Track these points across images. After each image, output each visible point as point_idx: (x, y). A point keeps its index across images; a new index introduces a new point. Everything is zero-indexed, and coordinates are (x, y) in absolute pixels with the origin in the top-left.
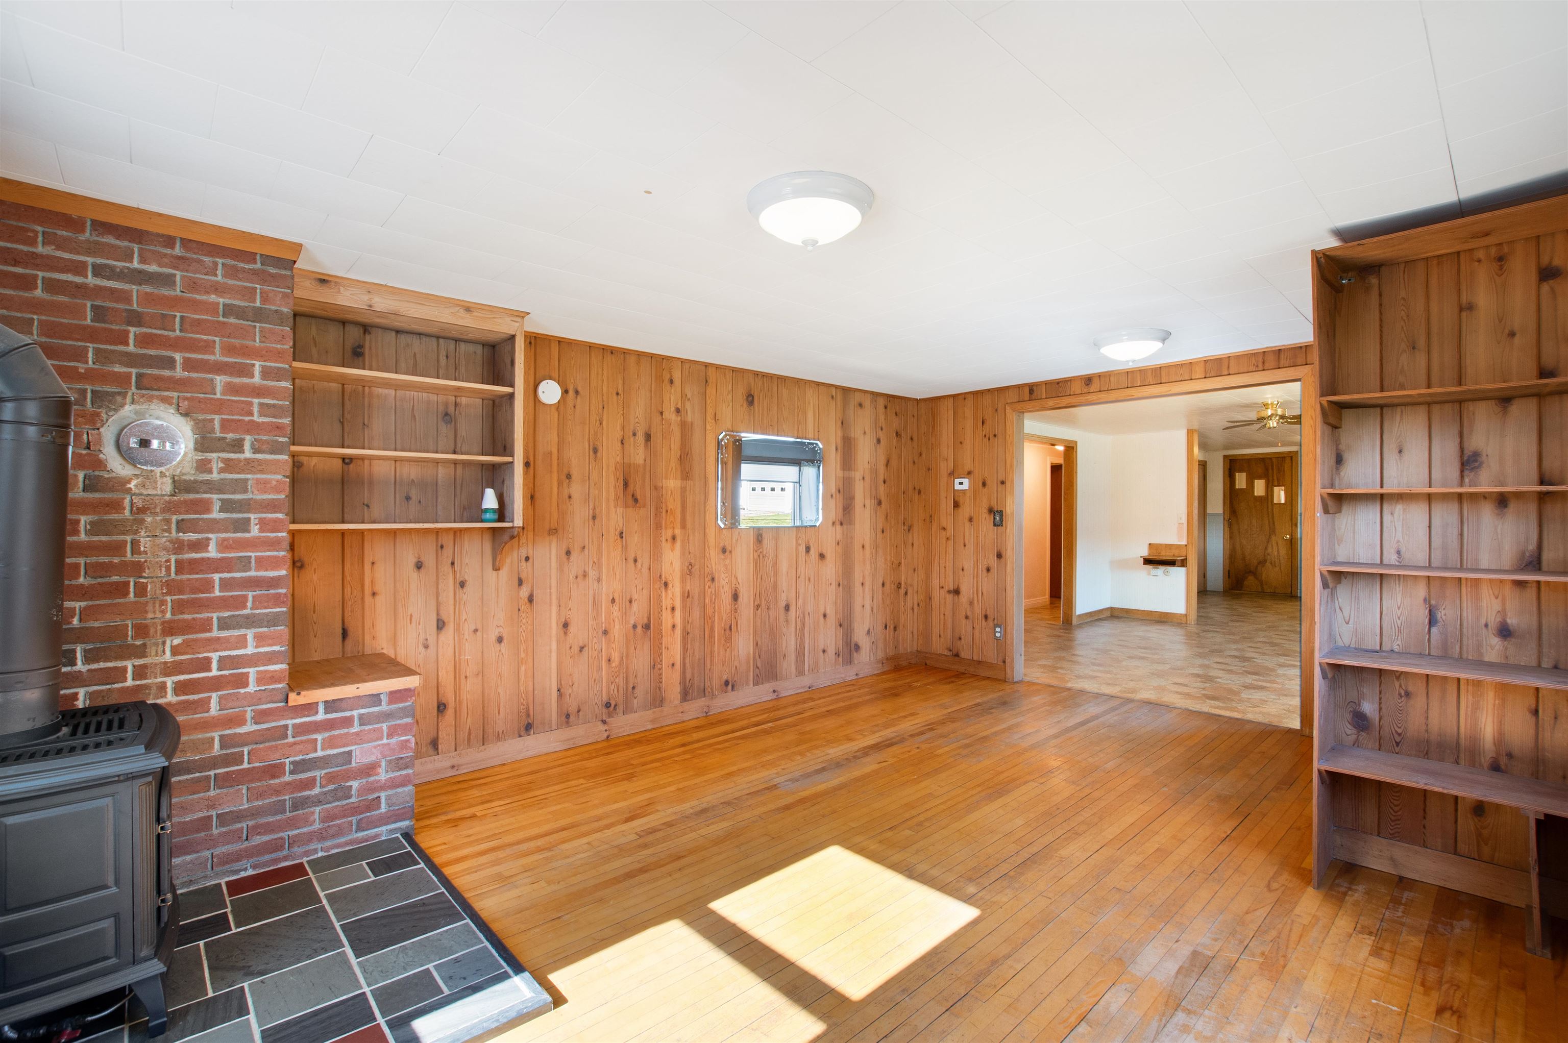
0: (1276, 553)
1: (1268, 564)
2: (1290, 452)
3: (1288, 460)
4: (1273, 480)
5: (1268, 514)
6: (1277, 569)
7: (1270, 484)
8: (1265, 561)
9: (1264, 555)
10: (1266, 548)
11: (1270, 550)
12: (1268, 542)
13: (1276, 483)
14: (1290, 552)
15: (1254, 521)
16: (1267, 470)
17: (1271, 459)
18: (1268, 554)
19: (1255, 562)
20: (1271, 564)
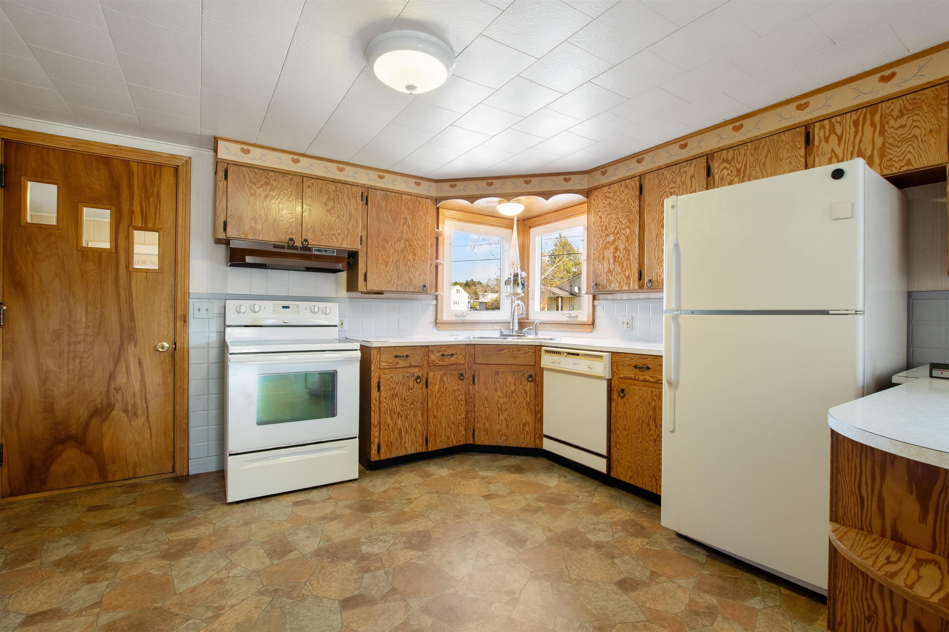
0: (137, 386)
1: (117, 413)
2: (174, 157)
3: (168, 176)
4: (132, 213)
5: (118, 294)
6: (141, 420)
7: (124, 224)
8: (110, 407)
9: (108, 392)
10: (112, 376)
11: (121, 379)
12: (117, 362)
13: (138, 222)
14: (170, 380)
15: (80, 312)
16: (116, 187)
17: (127, 163)
18: (117, 390)
19: (83, 412)
20: (126, 411)
